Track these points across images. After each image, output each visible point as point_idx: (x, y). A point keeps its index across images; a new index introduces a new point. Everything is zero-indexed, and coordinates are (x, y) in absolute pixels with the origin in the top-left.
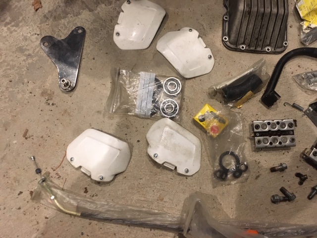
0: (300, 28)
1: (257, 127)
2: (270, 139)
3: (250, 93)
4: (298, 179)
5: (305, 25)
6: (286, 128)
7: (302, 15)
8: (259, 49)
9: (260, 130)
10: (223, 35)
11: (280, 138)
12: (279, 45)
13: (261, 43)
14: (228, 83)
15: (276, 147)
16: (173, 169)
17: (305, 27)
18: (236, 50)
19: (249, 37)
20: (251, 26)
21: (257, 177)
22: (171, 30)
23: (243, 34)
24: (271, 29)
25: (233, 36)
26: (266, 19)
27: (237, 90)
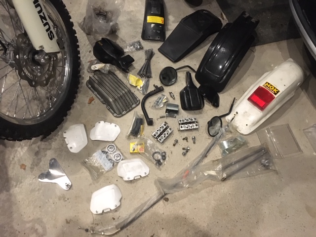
0: (138, 90)
1: (155, 135)
2: (163, 136)
3: (141, 126)
4: (185, 141)
5: (139, 87)
6: (165, 127)
7: (134, 85)
8: (130, 109)
9: (157, 135)
10: (113, 114)
11: (166, 133)
12: (136, 101)
13: (129, 106)
14: (131, 129)
15: (167, 137)
16: (139, 177)
17: (139, 88)
18: (123, 115)
19: (123, 108)
20: (120, 104)
21: (172, 152)
22: (91, 129)
23: (120, 108)
24: (128, 99)
25: (117, 112)
26: (123, 97)
27: (136, 129)
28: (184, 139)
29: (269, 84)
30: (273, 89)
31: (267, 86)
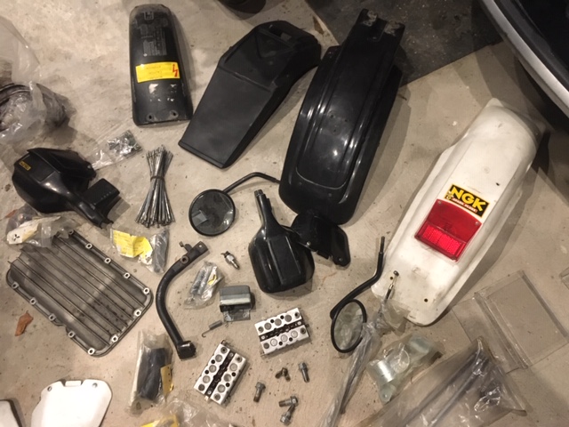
1: (202, 387)
2: (223, 382)
4: (283, 378)
6: (224, 356)
8: (130, 323)
9: (207, 386)
10: (86, 349)
11: (229, 372)
12: (141, 299)
15: (235, 382)
18: (111, 348)
25: (94, 342)
28: (278, 376)
29: (459, 189)
30: (470, 201)
31: (455, 196)
